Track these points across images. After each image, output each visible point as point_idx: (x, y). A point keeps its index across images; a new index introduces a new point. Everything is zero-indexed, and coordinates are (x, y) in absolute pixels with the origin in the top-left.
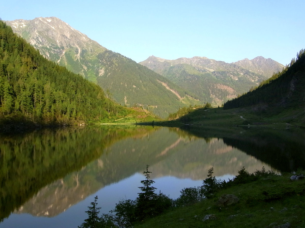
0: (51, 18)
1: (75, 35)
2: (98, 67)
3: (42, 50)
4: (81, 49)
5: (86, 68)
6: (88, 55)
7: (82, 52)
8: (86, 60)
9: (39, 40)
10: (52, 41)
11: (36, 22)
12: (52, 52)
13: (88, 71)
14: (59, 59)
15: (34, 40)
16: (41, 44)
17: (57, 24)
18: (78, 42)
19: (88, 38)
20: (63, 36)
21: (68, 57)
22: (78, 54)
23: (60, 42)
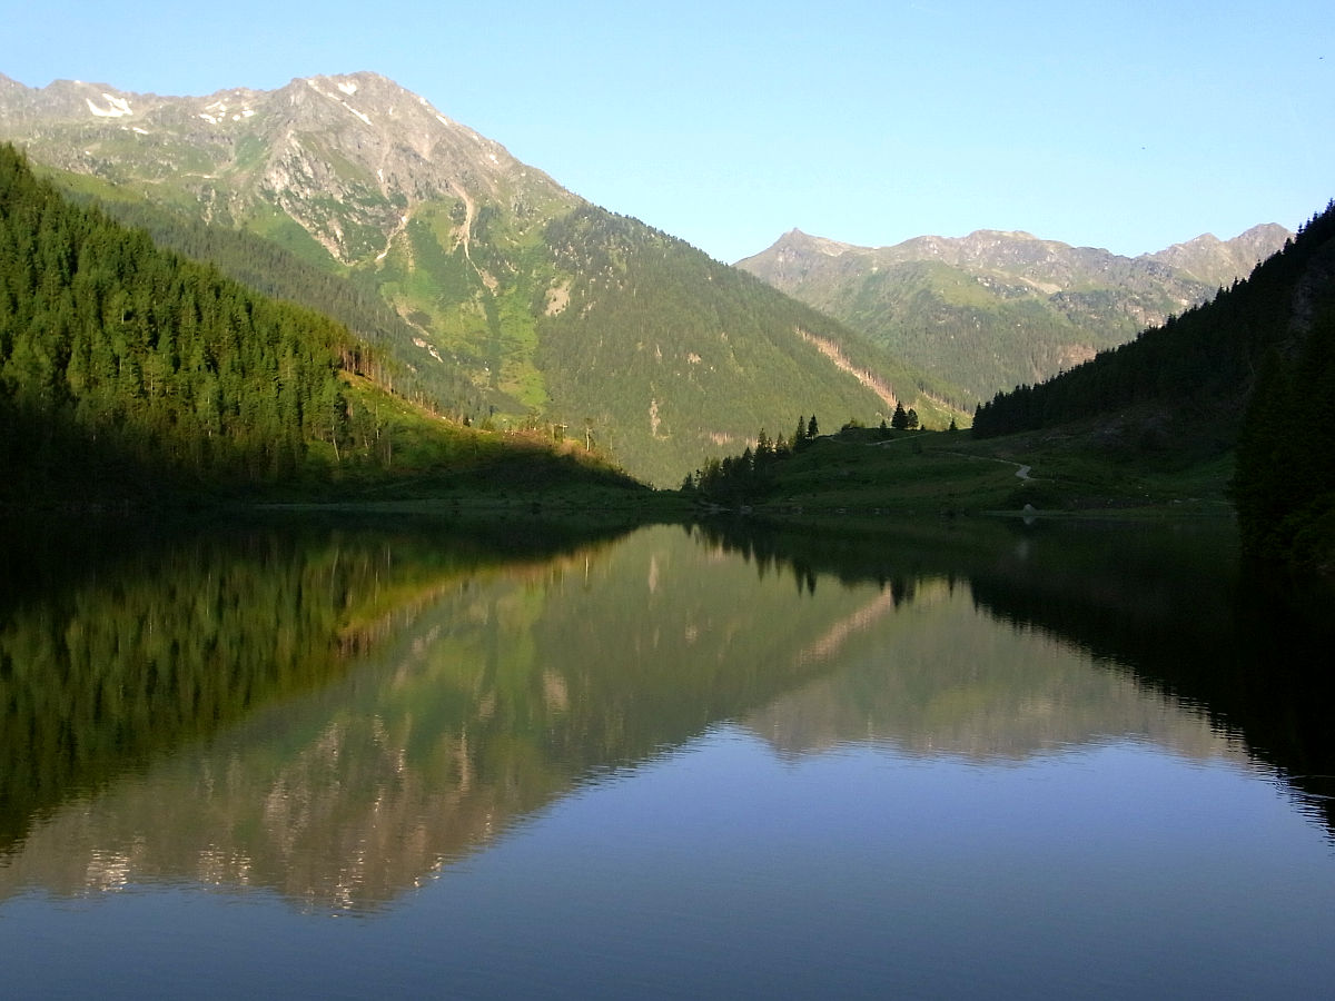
0: (357, 76)
1: (454, 145)
2: (545, 280)
3: (314, 210)
4: (476, 206)
5: (492, 283)
6: (507, 230)
7: (481, 215)
8: (495, 250)
9: (301, 171)
10: (354, 172)
11: (292, 98)
12: (355, 220)
13: (500, 295)
14: (382, 249)
15: (281, 170)
16: (310, 187)
17: (382, 102)
18: (467, 176)
19: (511, 157)
20: (404, 150)
21: (422, 236)
22: (462, 224)
23: (392, 178)
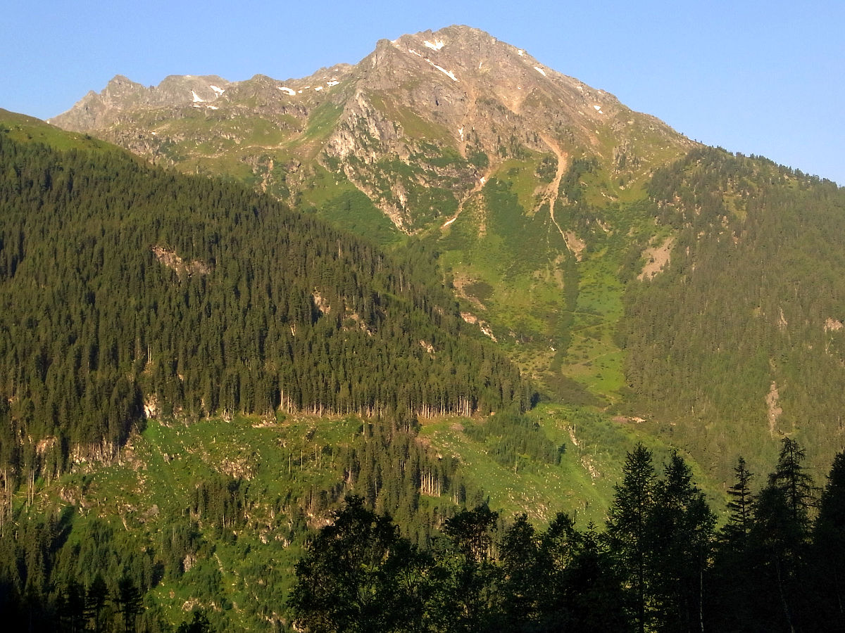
0: (446, 31)
1: (549, 95)
2: (642, 238)
3: (378, 176)
4: (568, 159)
5: (576, 245)
6: (604, 185)
7: (574, 170)
8: (585, 207)
9: (368, 134)
10: (428, 130)
12: (422, 183)
13: (585, 259)
14: (451, 214)
15: (346, 134)
16: (375, 150)
17: (471, 56)
18: (561, 128)
19: (619, 106)
20: (489, 104)
21: (500, 197)
22: (551, 181)
23: (474, 136)
